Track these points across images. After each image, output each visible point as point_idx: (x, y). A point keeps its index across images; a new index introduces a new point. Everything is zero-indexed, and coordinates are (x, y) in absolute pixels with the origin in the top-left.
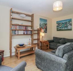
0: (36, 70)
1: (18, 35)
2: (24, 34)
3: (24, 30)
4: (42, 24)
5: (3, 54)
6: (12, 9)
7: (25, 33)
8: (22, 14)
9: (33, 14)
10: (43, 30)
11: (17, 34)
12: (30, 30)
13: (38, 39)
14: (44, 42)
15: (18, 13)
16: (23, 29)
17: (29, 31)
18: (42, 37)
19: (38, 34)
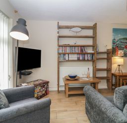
0: (84, 121)
1: (69, 61)
2: (79, 60)
3: (78, 54)
4: (117, 39)
5: (48, 85)
6: (58, 22)
7: (81, 59)
8: (74, 27)
9: (96, 24)
10: (121, 52)
11: (67, 59)
12: (90, 54)
13: (108, 70)
14: (120, 76)
15: (67, 27)
16: (77, 51)
17: (88, 54)
18: (119, 66)
19: (109, 60)
